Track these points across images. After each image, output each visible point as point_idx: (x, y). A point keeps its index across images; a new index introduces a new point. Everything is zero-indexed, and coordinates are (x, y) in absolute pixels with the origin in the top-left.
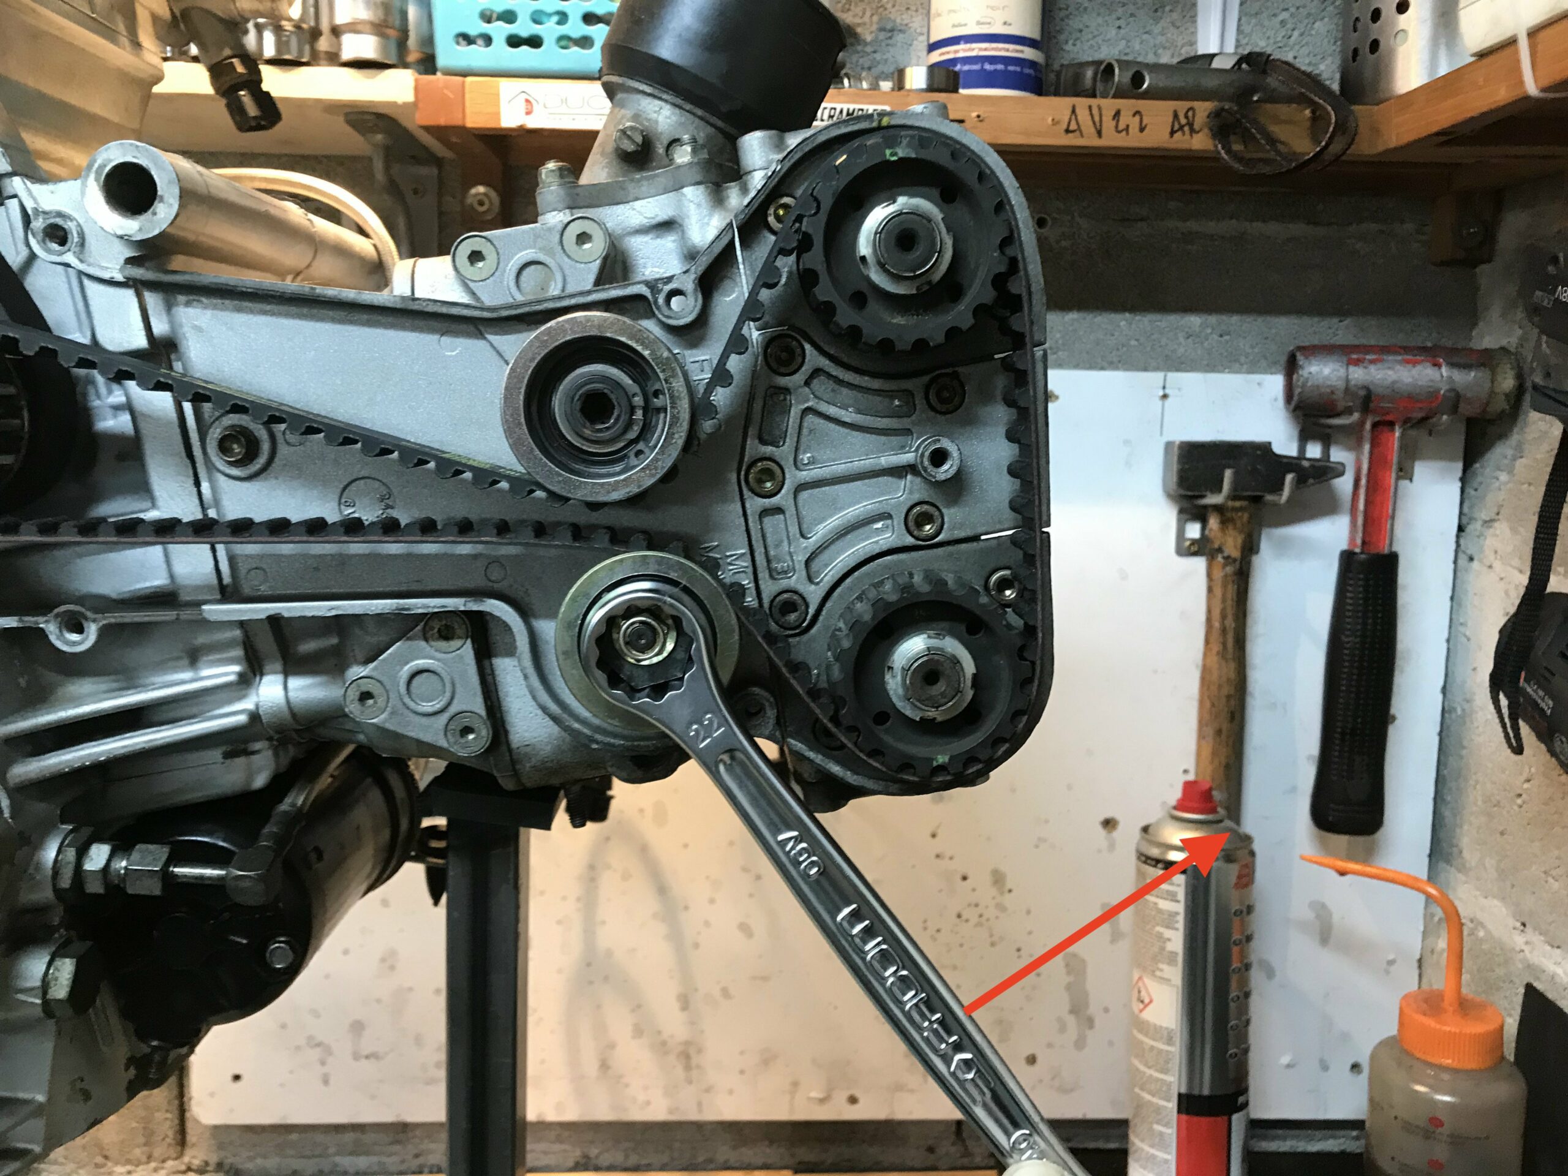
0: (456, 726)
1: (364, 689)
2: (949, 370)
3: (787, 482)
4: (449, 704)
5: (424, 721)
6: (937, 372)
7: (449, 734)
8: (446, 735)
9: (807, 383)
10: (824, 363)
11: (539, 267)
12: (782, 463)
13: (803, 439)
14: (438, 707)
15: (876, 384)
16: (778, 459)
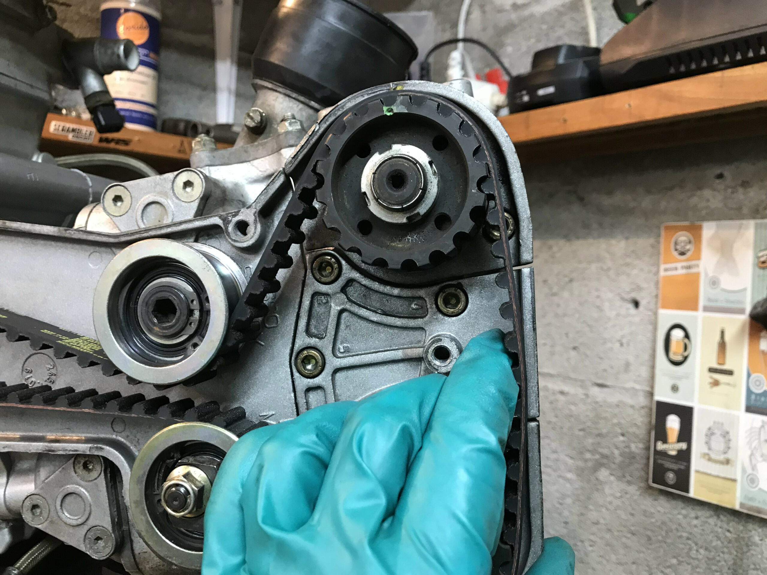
0: (90, 535)
1: (35, 503)
2: (454, 282)
3: (327, 366)
4: (87, 519)
5: (71, 530)
6: (445, 284)
7: (87, 541)
8: (84, 541)
9: (343, 290)
10: (356, 275)
11: (158, 206)
12: (323, 351)
13: (341, 334)
14: (80, 521)
15: (396, 291)
16: (320, 348)
